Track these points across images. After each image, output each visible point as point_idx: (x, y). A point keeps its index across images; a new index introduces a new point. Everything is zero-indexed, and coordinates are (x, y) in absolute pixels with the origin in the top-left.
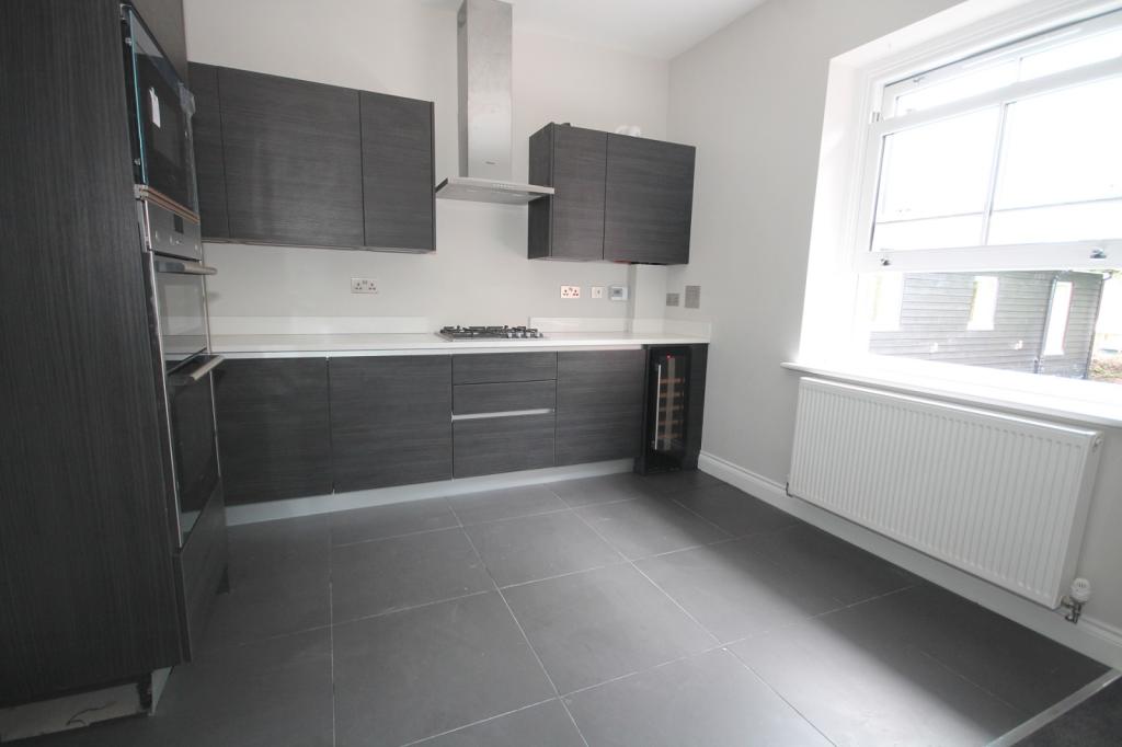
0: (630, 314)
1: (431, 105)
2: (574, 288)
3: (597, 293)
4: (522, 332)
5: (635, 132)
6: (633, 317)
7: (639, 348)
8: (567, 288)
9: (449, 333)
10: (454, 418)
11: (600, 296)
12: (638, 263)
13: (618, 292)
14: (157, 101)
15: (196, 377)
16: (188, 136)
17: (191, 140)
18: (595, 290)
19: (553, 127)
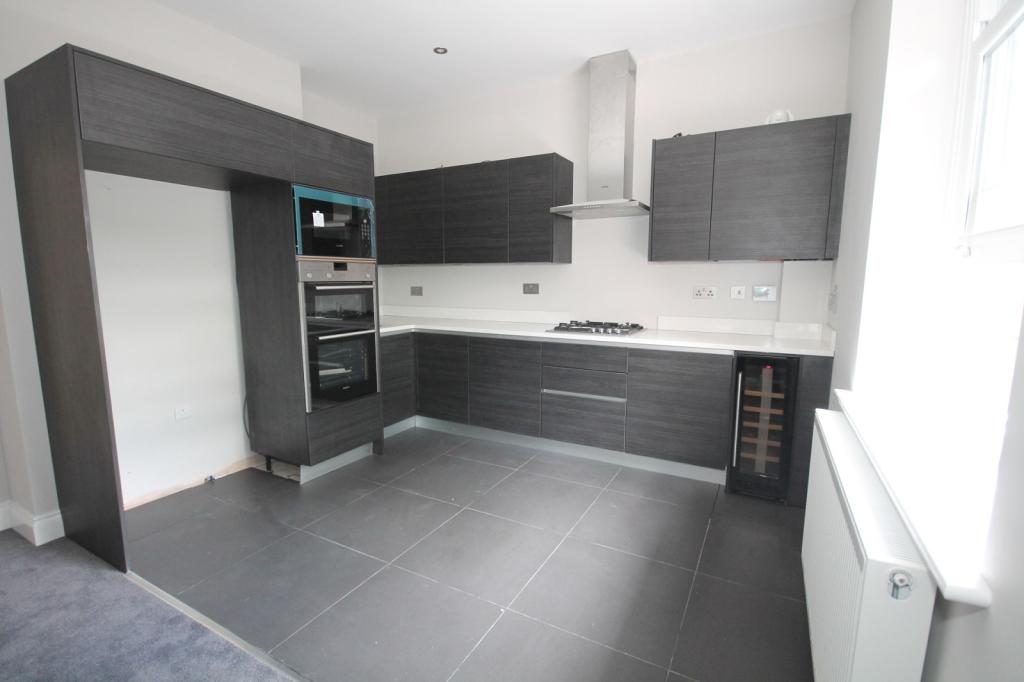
0: (776, 317)
1: (553, 155)
2: (709, 289)
6: (778, 320)
7: (732, 353)
9: (561, 328)
10: (545, 391)
14: (322, 215)
15: (321, 338)
16: (369, 221)
17: (373, 222)
18: (735, 290)
19: (655, 143)
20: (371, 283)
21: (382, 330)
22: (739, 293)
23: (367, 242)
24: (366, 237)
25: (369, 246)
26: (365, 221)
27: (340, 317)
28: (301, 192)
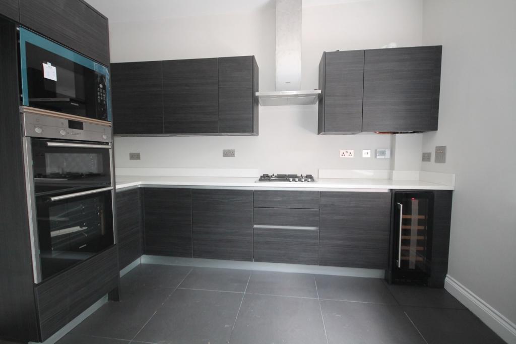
0: (392, 167)
1: (253, 57)
2: (349, 151)
3: (367, 154)
4: (309, 178)
5: (393, 45)
6: (394, 169)
7: (387, 191)
8: (344, 151)
9: (265, 178)
10: (255, 226)
11: (369, 156)
12: (397, 133)
13: (383, 153)
14: (54, 68)
15: (53, 199)
16: (104, 86)
17: (108, 88)
18: (364, 152)
19: (325, 54)
20: (107, 144)
21: (118, 187)
22: (368, 153)
23: (103, 105)
24: (102, 101)
25: (105, 111)
26: (101, 86)
27: (65, 177)
28: (26, 36)
